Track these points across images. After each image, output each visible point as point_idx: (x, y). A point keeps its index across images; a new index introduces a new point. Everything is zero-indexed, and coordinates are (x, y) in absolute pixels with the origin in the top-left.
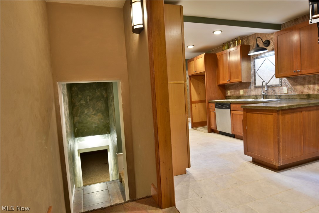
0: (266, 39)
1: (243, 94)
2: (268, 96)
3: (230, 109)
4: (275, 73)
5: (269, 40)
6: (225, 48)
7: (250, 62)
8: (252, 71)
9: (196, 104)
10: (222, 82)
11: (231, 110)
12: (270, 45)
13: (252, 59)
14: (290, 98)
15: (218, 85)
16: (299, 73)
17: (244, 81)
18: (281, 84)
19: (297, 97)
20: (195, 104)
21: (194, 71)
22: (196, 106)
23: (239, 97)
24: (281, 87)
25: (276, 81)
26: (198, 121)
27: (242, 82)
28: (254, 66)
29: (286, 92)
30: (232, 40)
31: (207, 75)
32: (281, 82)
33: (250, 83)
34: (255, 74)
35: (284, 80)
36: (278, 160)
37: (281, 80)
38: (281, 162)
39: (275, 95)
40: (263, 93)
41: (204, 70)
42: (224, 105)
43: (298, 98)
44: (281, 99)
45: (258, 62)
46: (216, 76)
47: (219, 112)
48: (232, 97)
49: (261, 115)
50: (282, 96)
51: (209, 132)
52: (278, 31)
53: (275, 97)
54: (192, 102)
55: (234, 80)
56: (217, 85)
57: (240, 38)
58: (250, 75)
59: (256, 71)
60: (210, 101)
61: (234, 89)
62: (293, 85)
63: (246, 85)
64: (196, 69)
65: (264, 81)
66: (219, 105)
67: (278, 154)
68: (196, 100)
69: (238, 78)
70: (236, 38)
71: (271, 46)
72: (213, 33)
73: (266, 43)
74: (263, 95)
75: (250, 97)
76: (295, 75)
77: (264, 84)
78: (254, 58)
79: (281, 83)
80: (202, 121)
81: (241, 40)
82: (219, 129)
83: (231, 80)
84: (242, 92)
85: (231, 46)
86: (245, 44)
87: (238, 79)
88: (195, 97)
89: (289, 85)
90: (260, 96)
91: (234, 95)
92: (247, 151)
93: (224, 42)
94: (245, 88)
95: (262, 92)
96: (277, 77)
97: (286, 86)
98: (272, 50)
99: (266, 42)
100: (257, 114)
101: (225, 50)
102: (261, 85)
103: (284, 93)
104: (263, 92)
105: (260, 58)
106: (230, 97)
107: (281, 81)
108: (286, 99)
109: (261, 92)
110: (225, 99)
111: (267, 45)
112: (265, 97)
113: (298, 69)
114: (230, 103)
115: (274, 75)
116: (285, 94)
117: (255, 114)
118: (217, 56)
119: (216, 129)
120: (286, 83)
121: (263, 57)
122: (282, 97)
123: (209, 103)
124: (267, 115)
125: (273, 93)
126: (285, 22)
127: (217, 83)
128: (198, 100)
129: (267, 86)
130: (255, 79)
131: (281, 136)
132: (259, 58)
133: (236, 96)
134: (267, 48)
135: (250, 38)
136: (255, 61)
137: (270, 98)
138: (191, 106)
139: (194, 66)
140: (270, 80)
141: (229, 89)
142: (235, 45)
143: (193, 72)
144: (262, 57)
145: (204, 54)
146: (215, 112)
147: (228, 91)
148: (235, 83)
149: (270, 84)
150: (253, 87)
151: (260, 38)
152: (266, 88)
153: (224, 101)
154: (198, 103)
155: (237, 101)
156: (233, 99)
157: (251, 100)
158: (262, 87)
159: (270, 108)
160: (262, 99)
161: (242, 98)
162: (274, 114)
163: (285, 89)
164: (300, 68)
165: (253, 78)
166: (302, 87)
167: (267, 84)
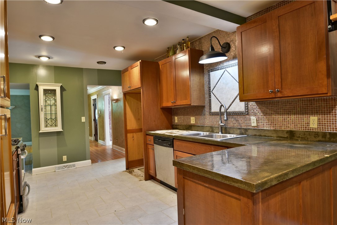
0: (224, 42)
1: (194, 123)
2: (228, 129)
3: (173, 147)
4: (238, 92)
5: (229, 42)
6: (170, 54)
7: (203, 76)
8: (206, 89)
9: (134, 134)
10: (167, 103)
11: (174, 150)
12: (231, 50)
13: (206, 71)
14: (262, 135)
15: (161, 108)
16: (279, 95)
17: (195, 103)
19: (272, 134)
20: (132, 134)
21: (128, 86)
22: (133, 137)
23: (189, 127)
24: (247, 116)
25: (239, 106)
26: (137, 159)
27: (192, 105)
28: (209, 81)
29: (255, 124)
30: (179, 42)
31: (145, 92)
32: (247, 107)
33: (203, 107)
34: (210, 94)
35: (252, 104)
37: (247, 104)
39: (239, 128)
40: (221, 124)
41: (140, 85)
42: (165, 140)
43: (275, 135)
44: (248, 135)
45: (215, 75)
46: (158, 96)
48: (180, 126)
49: (212, 191)
50: (249, 131)
51: (146, 180)
53: (238, 131)
54: (127, 132)
55: (181, 102)
56: (159, 108)
57: (189, 39)
58: (204, 95)
59: (211, 90)
60: (148, 132)
61: (183, 115)
62: (265, 114)
63: (199, 110)
64: (131, 84)
65: (222, 105)
66: (159, 139)
68: (134, 128)
69: (186, 99)
70: (183, 40)
71: (233, 52)
72: (144, 20)
74: (222, 127)
75: (203, 129)
76: (271, 97)
77: (223, 110)
78: (209, 71)
79: (247, 109)
81: (190, 41)
82: (159, 177)
83: (177, 102)
84: (193, 120)
85: (178, 51)
87: (187, 101)
88: (132, 123)
89: (260, 114)
90: (217, 129)
91: (183, 124)
93: (169, 46)
94: (197, 115)
95: (220, 122)
96: (241, 100)
97: (255, 115)
98: (234, 58)
99: (225, 46)
101: (170, 56)
102: (218, 110)
104: (222, 123)
105: (217, 70)
106: (177, 127)
107: (247, 106)
108: (255, 135)
109: (218, 122)
110: (171, 129)
111: (226, 49)
112: (225, 130)
113: (277, 87)
114: (174, 139)
115: (237, 97)
116: (253, 126)
117: (200, 187)
118: (159, 66)
119: (156, 176)
120: (255, 111)
121: (221, 69)
122: (250, 133)
123: (147, 135)
125: (235, 125)
126: (252, 14)
127: (159, 104)
128: (137, 128)
129: (226, 113)
130: (210, 100)
132: (216, 70)
133: (186, 126)
134: (227, 53)
135: (203, 41)
136: (209, 75)
137: (231, 132)
138: (126, 136)
139: (128, 78)
140: (232, 104)
141: (177, 114)
142: (182, 50)
143: (127, 89)
144: (219, 68)
145: (140, 61)
146: (153, 150)
147: (176, 117)
148: (182, 106)
149: (231, 110)
150: (207, 113)
151: (216, 37)
152: (225, 117)
153: (166, 134)
154: (138, 132)
155: (182, 136)
156: (181, 130)
157: (205, 135)
158: (220, 114)
159: (234, 182)
160: (220, 134)
161: (193, 129)
162: (244, 199)
163: (253, 119)
164: (280, 86)
165: (207, 99)
166: (279, 118)
167: (226, 111)
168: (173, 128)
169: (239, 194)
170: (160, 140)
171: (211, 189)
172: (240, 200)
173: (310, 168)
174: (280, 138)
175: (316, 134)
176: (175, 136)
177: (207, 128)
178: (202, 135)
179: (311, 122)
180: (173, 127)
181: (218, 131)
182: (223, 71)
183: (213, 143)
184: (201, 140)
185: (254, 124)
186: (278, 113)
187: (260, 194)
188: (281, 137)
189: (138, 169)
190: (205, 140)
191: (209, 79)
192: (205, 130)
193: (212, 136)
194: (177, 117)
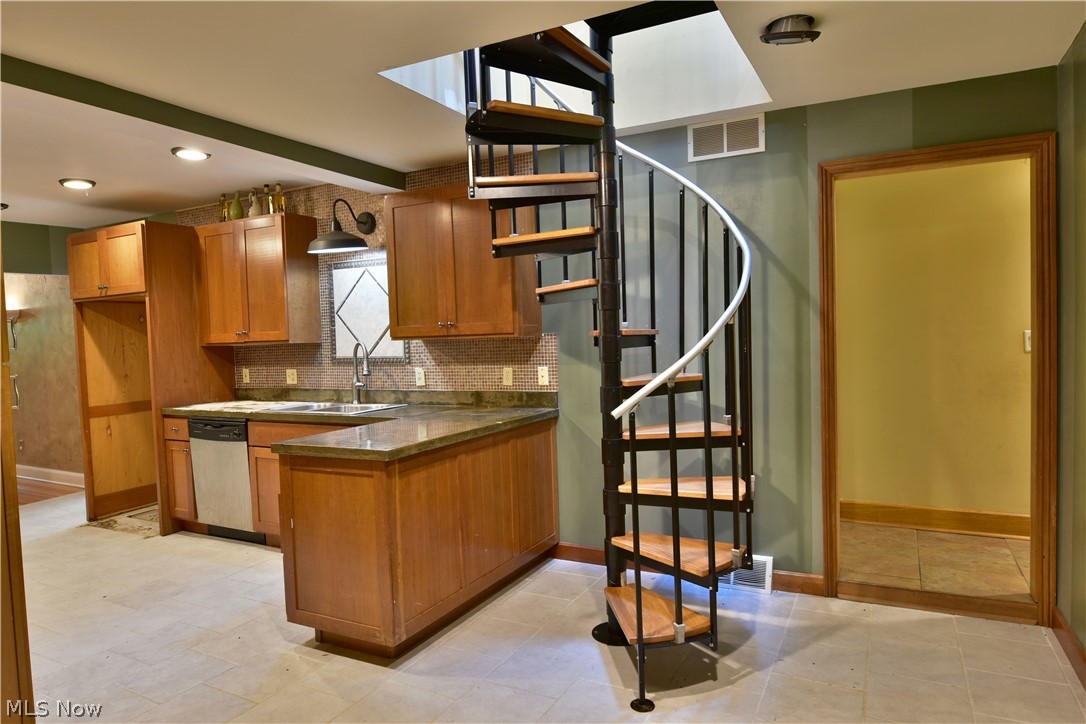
0: (362, 211)
1: (295, 382)
2: (372, 394)
3: (247, 440)
4: (388, 323)
5: (372, 213)
6: (229, 213)
7: (317, 276)
8: (324, 305)
9: (113, 419)
10: (217, 337)
11: (248, 446)
12: (376, 231)
13: (322, 265)
14: (434, 401)
15: (203, 347)
16: (453, 331)
17: (296, 338)
18: (409, 358)
19: (451, 398)
20: (103, 420)
21: (97, 283)
22: (109, 427)
23: (283, 394)
24: (409, 367)
25: (394, 348)
26: (121, 488)
27: (290, 342)
28: (331, 290)
29: (422, 382)
30: (255, 189)
31: (157, 305)
32: (407, 350)
33: (317, 346)
34: (334, 317)
35: (417, 344)
36: (391, 629)
37: (408, 343)
38: (403, 629)
39: (394, 392)
40: (358, 384)
41: (143, 288)
42: (223, 426)
43: (454, 401)
44: (409, 403)
45: (343, 278)
46: (197, 314)
47: (205, 452)
48: (257, 392)
49: (338, 476)
50: (411, 395)
51: (165, 532)
52: (397, 194)
53: (392, 397)
54: (88, 412)
55: (261, 334)
56: (198, 345)
57: (282, 189)
58: (318, 320)
59: (336, 310)
60: (169, 410)
61: (266, 364)
62: (439, 362)
63: (306, 353)
64: (108, 279)
65: (358, 345)
66: (206, 425)
67: (391, 605)
68: (111, 403)
69: (276, 328)
70: (267, 186)
71: (380, 234)
72: (175, 150)
73: (362, 223)
74: (359, 390)
75: (318, 395)
77: (360, 354)
78: (330, 266)
79: (409, 352)
80: (139, 485)
81: (284, 194)
82: (205, 518)
83: (250, 334)
84: (291, 377)
85: (252, 211)
86: (301, 211)
87: (276, 332)
88: (104, 388)
89: (430, 363)
90: (349, 394)
91: (266, 386)
92: (297, 607)
93: (226, 190)
94: (302, 364)
95: (355, 380)
96: (394, 337)
97: (422, 363)
98: (382, 247)
99: (364, 219)
100: (324, 475)
101: (229, 219)
102: (351, 354)
103: (418, 384)
104: (358, 381)
105: (348, 267)
106: (250, 393)
107: (409, 347)
108: (422, 403)
109: (351, 380)
110: (231, 400)
111: (366, 227)
112: (365, 395)
113: (449, 317)
114: (248, 420)
115: (387, 330)
116: (418, 387)
117: (319, 476)
118: (197, 238)
119: (196, 517)
120: (422, 356)
121: (356, 267)
122: (413, 398)
123: (165, 416)
124: (358, 478)
125: (386, 385)
126: (416, 170)
127: (198, 338)
128: (119, 402)
129: (368, 360)
130: (333, 332)
131: (400, 546)
132: (345, 268)
133: (273, 390)
134: (368, 238)
135: (314, 195)
136: (331, 275)
137: (379, 399)
138: (86, 427)
139: (97, 263)
140: (377, 343)
141: (248, 363)
142: (263, 211)
143: (92, 290)
144: (353, 264)
145: (143, 222)
146: (189, 454)
147: (244, 370)
148: (267, 344)
149: (377, 353)
150: (326, 361)
151: (346, 203)
152: (365, 369)
153: (225, 410)
154: (122, 414)
155: (270, 412)
156: (260, 400)
157: (322, 407)
158: (354, 362)
159: (364, 454)
160: (355, 404)
161: (292, 398)
162: (377, 474)
163: (419, 371)
164: (454, 317)
165: (326, 329)
166: (461, 370)
167: (368, 355)
168: (237, 398)
169: (372, 469)
170: (209, 427)
171: (336, 473)
172: (371, 476)
173: (469, 437)
174: (463, 406)
175: (511, 396)
176: (251, 414)
177: (328, 393)
178: (316, 408)
179: (505, 377)
180: (237, 395)
181: (351, 400)
182: (360, 271)
183: (339, 422)
184: (316, 416)
185: (420, 382)
186: (459, 362)
187: (397, 466)
188: (464, 404)
189: (130, 517)
190: (322, 416)
191: (332, 285)
192: (321, 399)
193: (338, 409)
194: (247, 370)
